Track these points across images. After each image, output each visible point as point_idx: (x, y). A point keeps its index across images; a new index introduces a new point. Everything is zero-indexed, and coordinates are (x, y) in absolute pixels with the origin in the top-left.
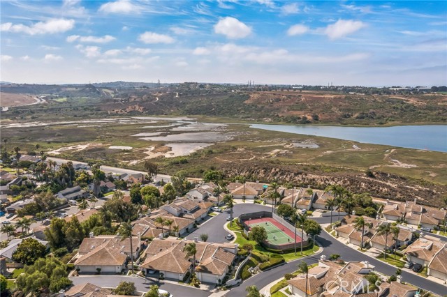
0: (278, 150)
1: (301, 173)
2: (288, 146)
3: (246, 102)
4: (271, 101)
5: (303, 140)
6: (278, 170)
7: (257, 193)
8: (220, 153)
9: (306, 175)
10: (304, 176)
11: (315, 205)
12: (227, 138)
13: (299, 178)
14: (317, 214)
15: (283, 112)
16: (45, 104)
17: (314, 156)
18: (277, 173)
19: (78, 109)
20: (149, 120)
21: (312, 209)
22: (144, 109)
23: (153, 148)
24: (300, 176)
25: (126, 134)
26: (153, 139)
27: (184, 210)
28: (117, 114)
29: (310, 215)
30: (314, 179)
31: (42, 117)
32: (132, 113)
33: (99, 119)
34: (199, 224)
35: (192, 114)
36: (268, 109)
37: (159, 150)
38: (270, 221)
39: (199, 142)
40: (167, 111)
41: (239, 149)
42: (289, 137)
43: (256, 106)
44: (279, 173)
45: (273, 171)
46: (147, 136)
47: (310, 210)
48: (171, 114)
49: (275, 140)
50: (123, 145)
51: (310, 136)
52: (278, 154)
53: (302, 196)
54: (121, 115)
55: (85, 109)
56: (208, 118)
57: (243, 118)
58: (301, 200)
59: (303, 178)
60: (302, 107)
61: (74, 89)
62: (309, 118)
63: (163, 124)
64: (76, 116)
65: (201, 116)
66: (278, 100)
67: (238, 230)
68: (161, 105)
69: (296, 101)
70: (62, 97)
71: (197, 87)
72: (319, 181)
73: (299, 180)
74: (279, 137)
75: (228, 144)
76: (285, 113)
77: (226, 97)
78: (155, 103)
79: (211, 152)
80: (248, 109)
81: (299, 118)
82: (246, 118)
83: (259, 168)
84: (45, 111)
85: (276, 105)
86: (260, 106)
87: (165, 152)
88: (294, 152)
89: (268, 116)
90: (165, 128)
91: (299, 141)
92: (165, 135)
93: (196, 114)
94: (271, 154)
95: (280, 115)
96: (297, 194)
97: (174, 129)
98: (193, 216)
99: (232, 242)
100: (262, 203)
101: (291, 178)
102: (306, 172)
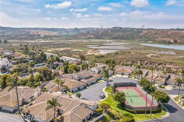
0: (153, 54)
1: (162, 64)
2: (158, 53)
3: (140, 34)
4: (153, 34)
5: (167, 51)
6: (148, 61)
7: (131, 72)
8: (122, 54)
9: (165, 65)
10: (164, 66)
11: (168, 82)
12: (127, 48)
14: (169, 88)
15: (158, 39)
16: (57, 35)
17: (172, 58)
18: (148, 63)
19: (68, 36)
20: (95, 41)
21: (166, 84)
22: (94, 37)
23: (91, 51)
24: (161, 65)
25: (83, 45)
26: (93, 48)
27: (81, 77)
28: (83, 38)
29: (164, 88)
30: (170, 68)
31: (54, 39)
32: (89, 38)
33: (75, 40)
34: (88, 86)
35: (115, 39)
36: (151, 37)
37: (93, 52)
38: (134, 88)
39: (113, 49)
40: (104, 38)
41: (132, 53)
42: (159, 49)
43: (145, 36)
45: (145, 62)
46: (91, 46)
47: (164, 85)
48: (105, 39)
49: (152, 50)
50: (79, 49)
51: (171, 49)
52: (152, 56)
53: (159, 75)
54: (84, 39)
55: (71, 37)
56: (122, 41)
57: (138, 41)
58: (158, 78)
59: (163, 67)
60: (169, 36)
61: (70, 30)
62: (172, 41)
63: (100, 42)
64: (66, 39)
65: (118, 40)
66: (157, 33)
67: (111, 92)
68: (102, 35)
69: (166, 34)
70: (65, 33)
71: (119, 28)
72: (173, 69)
73: (160, 68)
74: (154, 49)
75: (127, 51)
76: (160, 39)
77: (131, 32)
78: (99, 34)
79: (117, 53)
80: (141, 37)
81: (166, 41)
82: (140, 41)
83: (138, 60)
84: (56, 37)
85: (155, 36)
86: (147, 36)
87: (96, 52)
88: (161, 56)
89: (150, 40)
90: (101, 44)
91: (165, 51)
92: (99, 46)
93: (116, 39)
94: (148, 56)
95: (156, 40)
96: (156, 74)
97: (104, 44)
98: (85, 81)
99: (103, 100)
100: (133, 78)
101: (156, 66)
102: (165, 63)
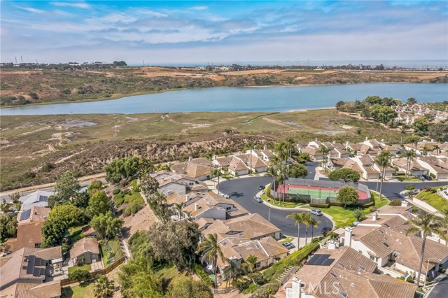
1: (184, 144)
6: (154, 146)
9: (190, 144)
10: (189, 146)
13: (184, 149)
24: (184, 146)
27: (225, 207)
30: (200, 147)
44: (159, 149)
45: (149, 148)
59: (189, 149)
62: (27, 97)
72: (206, 147)
73: (186, 151)
81: (15, 99)
83: (129, 150)
